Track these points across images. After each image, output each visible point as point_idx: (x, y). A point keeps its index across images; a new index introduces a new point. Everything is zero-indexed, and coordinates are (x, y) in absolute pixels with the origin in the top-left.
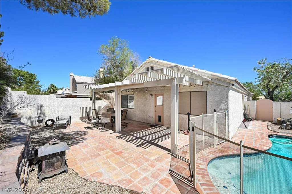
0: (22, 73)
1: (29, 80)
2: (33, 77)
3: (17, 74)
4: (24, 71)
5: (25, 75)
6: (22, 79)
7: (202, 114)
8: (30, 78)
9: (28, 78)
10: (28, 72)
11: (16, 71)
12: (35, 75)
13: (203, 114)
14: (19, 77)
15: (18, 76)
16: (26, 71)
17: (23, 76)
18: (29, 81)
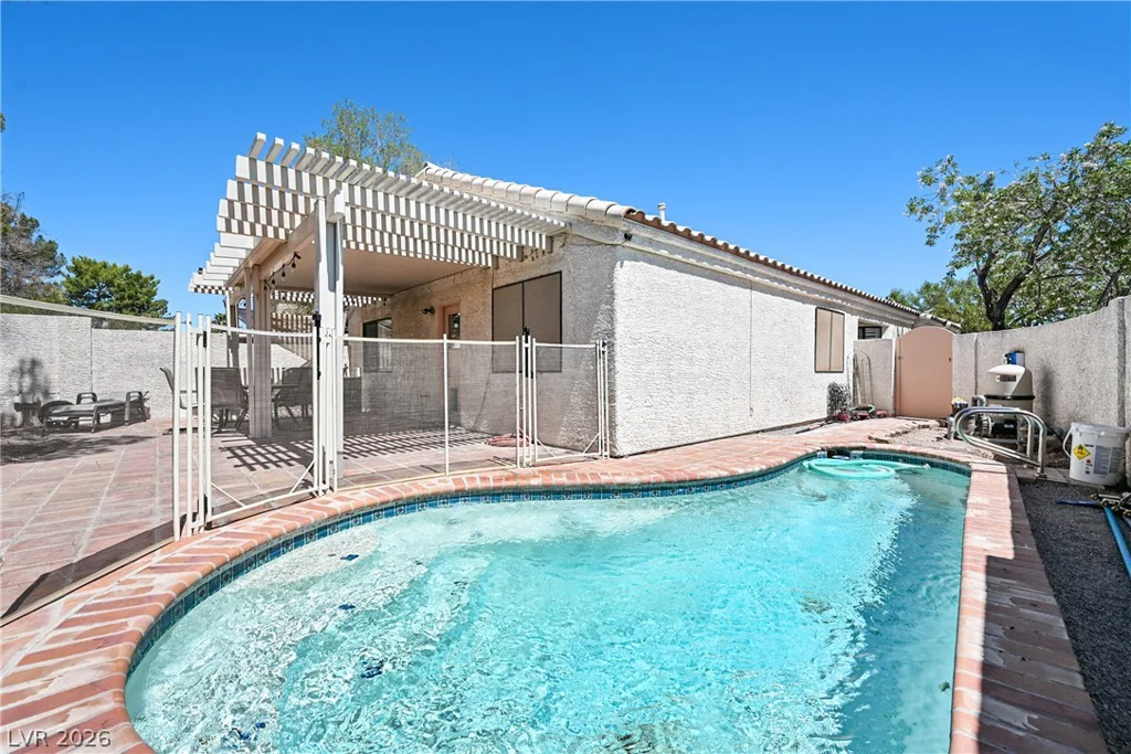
0: (104, 274)
1: (130, 297)
2: (142, 287)
3: (88, 277)
4: (115, 266)
5: (117, 282)
6: (105, 296)
7: (442, 338)
8: (132, 292)
9: (124, 290)
10: (126, 269)
11: (84, 267)
12: (155, 280)
13: (445, 336)
14: (94, 287)
15: (90, 285)
16: (120, 265)
17: (109, 284)
18: (127, 301)
